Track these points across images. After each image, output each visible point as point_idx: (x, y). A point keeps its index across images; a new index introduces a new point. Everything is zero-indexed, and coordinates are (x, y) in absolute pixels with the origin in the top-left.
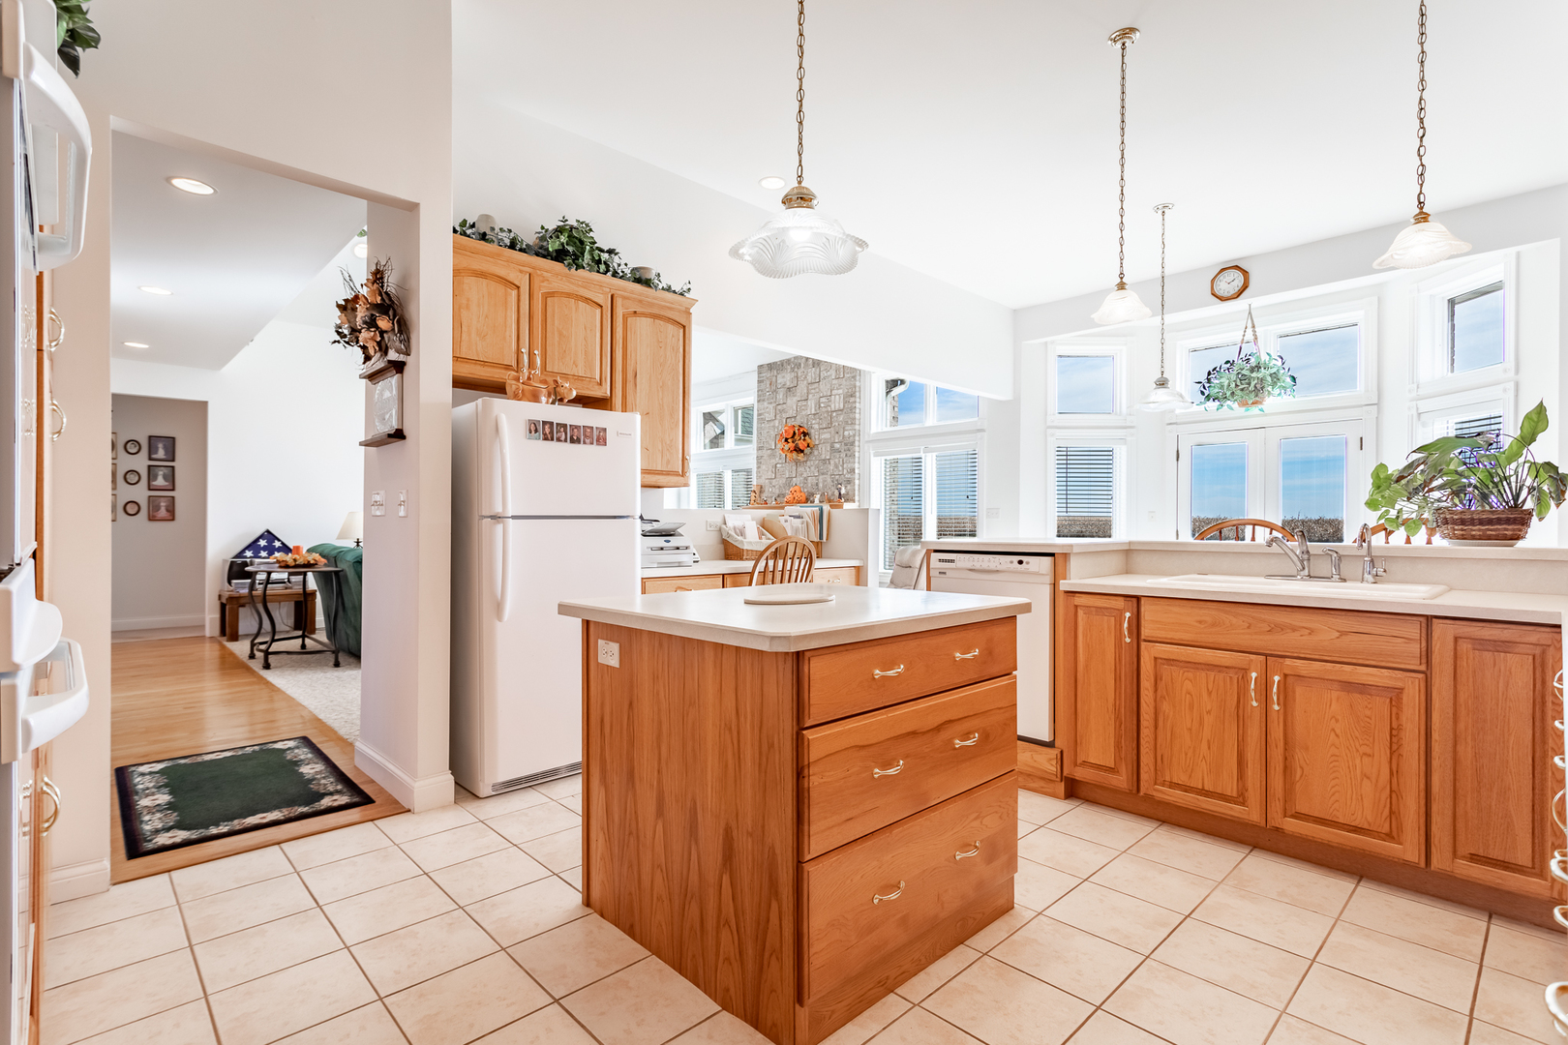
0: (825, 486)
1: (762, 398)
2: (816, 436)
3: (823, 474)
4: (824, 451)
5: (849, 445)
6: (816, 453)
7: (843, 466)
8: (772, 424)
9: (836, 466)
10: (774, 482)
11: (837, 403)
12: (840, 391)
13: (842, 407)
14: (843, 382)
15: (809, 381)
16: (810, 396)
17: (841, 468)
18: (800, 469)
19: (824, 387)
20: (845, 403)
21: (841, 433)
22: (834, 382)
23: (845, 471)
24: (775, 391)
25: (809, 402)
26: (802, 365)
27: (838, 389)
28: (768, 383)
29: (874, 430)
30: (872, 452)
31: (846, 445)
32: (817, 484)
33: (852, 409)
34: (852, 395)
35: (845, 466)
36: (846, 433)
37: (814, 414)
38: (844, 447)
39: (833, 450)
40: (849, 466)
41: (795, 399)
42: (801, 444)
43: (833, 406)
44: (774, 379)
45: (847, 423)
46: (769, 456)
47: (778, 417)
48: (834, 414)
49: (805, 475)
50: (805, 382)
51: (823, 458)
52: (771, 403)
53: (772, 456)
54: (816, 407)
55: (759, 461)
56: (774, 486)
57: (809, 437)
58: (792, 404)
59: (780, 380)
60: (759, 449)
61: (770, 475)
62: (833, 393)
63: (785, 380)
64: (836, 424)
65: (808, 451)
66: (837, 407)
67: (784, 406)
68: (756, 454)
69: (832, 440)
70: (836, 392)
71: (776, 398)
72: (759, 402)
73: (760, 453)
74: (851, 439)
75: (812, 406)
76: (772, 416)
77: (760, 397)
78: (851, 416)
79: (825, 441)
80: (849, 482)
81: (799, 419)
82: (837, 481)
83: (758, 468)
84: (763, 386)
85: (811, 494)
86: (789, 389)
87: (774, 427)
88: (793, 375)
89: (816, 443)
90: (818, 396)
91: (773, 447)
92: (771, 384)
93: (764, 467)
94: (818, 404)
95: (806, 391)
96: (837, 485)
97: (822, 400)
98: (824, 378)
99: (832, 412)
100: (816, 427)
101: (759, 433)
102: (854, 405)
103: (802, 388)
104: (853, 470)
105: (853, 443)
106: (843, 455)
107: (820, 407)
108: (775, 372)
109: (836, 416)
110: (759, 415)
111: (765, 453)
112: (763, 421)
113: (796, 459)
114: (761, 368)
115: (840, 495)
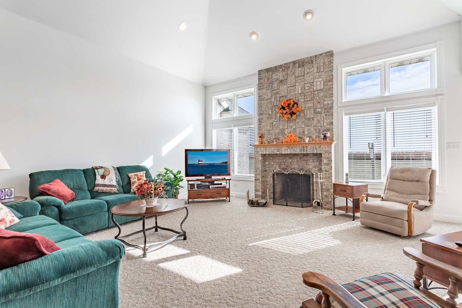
0: (308, 133)
2: (302, 105)
3: (308, 126)
4: (310, 114)
5: (329, 110)
6: (302, 115)
7: (323, 121)
8: (269, 101)
9: (319, 121)
10: (271, 132)
11: (319, 85)
12: (321, 79)
13: (322, 87)
14: (323, 74)
15: (297, 75)
16: (297, 84)
17: (322, 122)
18: (291, 124)
19: (308, 78)
20: (324, 85)
21: (322, 102)
22: (315, 74)
23: (325, 124)
24: (272, 83)
25: (297, 87)
26: (291, 67)
27: (318, 78)
28: (266, 79)
29: (344, 100)
30: (344, 113)
31: (325, 109)
32: (303, 132)
33: (331, 89)
34: (331, 80)
35: (325, 121)
36: (326, 102)
37: (301, 94)
38: (323, 110)
39: (316, 112)
40: (328, 121)
41: (286, 86)
42: (294, 110)
43: (315, 88)
44: (270, 77)
45: (326, 97)
46: (268, 118)
47: (273, 97)
48: (316, 92)
49: (294, 127)
50: (293, 76)
51: (308, 117)
52: (268, 90)
53: (270, 117)
54: (302, 89)
55: (260, 121)
56: (271, 134)
57: (299, 106)
58: (284, 89)
59: (274, 77)
60: (260, 114)
61: (268, 128)
62: (315, 81)
63: (278, 76)
64: (318, 98)
65: (298, 113)
66: (318, 88)
67: (278, 91)
68: (258, 118)
69: (315, 107)
70: (317, 80)
71: (272, 86)
72: (259, 89)
73: (261, 117)
74: (330, 106)
75: (299, 89)
76: (269, 97)
77: (260, 87)
78: (329, 92)
79: (309, 108)
80: (328, 130)
81: (289, 97)
82: (319, 129)
83: (259, 125)
84: (262, 81)
85: (300, 138)
86: (281, 81)
87: (271, 102)
88: (284, 73)
89: (303, 109)
90: (303, 83)
91: (271, 113)
92: (268, 79)
93: (264, 124)
94: (303, 88)
95: (294, 81)
96: (319, 132)
97: (306, 85)
98: (308, 73)
99: (314, 91)
100: (303, 100)
101: (260, 106)
102: (332, 86)
103: (291, 79)
104: (332, 123)
105: (332, 108)
106: (323, 115)
107: (305, 89)
108: (271, 73)
109: (318, 94)
110: (260, 96)
111: (265, 117)
112: (263, 99)
113: (288, 118)
114: (260, 72)
115: (325, 137)
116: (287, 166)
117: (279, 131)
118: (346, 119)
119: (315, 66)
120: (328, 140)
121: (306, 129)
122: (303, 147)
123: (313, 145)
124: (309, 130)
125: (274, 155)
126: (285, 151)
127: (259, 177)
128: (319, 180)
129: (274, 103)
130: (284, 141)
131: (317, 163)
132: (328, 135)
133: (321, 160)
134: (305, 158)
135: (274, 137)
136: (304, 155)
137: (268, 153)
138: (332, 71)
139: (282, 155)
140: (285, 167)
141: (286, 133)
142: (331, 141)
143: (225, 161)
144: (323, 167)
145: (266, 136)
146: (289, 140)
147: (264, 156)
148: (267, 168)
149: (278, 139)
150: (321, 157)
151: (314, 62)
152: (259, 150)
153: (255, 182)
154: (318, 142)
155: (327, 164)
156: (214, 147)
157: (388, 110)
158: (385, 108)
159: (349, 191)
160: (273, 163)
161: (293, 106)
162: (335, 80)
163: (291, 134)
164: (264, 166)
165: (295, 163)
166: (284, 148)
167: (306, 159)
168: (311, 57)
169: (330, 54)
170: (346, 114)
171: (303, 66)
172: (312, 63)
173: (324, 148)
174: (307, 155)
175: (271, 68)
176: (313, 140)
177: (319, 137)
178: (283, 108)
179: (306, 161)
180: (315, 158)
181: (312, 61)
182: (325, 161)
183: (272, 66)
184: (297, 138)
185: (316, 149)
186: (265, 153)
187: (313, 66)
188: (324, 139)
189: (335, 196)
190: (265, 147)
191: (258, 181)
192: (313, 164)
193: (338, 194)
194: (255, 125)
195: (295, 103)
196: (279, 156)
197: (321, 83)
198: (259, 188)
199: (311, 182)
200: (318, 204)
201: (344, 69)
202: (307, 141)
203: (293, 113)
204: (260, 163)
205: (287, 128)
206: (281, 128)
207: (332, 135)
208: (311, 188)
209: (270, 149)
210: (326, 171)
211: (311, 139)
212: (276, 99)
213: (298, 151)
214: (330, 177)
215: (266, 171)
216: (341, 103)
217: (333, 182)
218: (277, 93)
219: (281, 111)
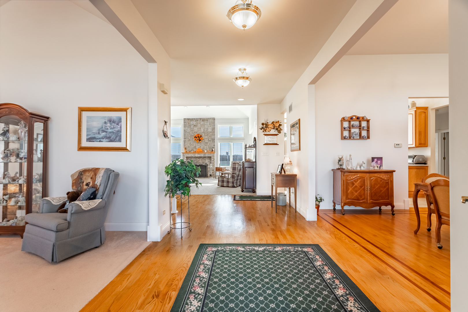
0: (206, 149)
2: (204, 137)
5: (213, 140)
6: (204, 141)
8: (189, 133)
9: (210, 144)
10: (190, 147)
11: (210, 130)
12: (211, 128)
14: (211, 126)
15: (201, 124)
16: (201, 128)
18: (199, 144)
19: (206, 126)
20: (212, 130)
22: (209, 125)
24: (190, 125)
25: (201, 129)
26: (199, 120)
29: (219, 137)
31: (212, 139)
34: (214, 129)
36: (212, 137)
37: (203, 132)
38: (212, 140)
39: (209, 140)
40: (213, 144)
42: (201, 139)
43: (208, 131)
44: (190, 122)
45: (213, 135)
46: (188, 141)
47: (191, 131)
49: (200, 146)
53: (189, 140)
55: (185, 142)
57: (203, 137)
58: (196, 129)
59: (192, 123)
60: (184, 139)
61: (189, 145)
64: (210, 135)
65: (202, 140)
68: (183, 140)
69: (209, 138)
70: (209, 128)
71: (190, 127)
72: (184, 127)
73: (185, 140)
75: (202, 130)
76: (189, 131)
77: (185, 126)
78: (214, 133)
79: (206, 138)
80: (213, 148)
81: (198, 133)
83: (184, 143)
84: (185, 124)
85: (203, 150)
86: (195, 125)
87: (190, 134)
88: (196, 122)
90: (204, 128)
91: (190, 138)
92: (188, 123)
94: (204, 130)
96: (210, 148)
98: (206, 124)
99: (208, 132)
100: (204, 135)
101: (185, 135)
102: (214, 131)
103: (199, 125)
104: (215, 145)
105: (214, 139)
106: (212, 142)
109: (210, 133)
110: (184, 130)
111: (187, 140)
112: (186, 132)
113: (198, 142)
114: (185, 119)
116: (197, 162)
117: (193, 147)
118: (219, 144)
119: (209, 122)
121: (205, 147)
122: (204, 154)
123: (208, 153)
124: (206, 147)
126: (197, 155)
128: (210, 166)
130: (196, 151)
132: (213, 150)
133: (211, 159)
134: (204, 158)
135: (191, 149)
136: (204, 157)
138: (215, 125)
139: (195, 157)
141: (197, 148)
142: (214, 152)
145: (187, 149)
146: (198, 151)
147: (187, 157)
149: (193, 150)
150: (211, 158)
151: (208, 121)
152: (185, 155)
154: (210, 152)
155: (213, 161)
157: (232, 142)
159: (220, 169)
161: (200, 137)
163: (199, 149)
165: (201, 161)
166: (196, 154)
168: (207, 118)
169: (214, 119)
170: (219, 142)
171: (204, 121)
173: (212, 155)
174: (205, 157)
175: (190, 119)
176: (208, 151)
177: (210, 150)
178: (196, 137)
180: (208, 158)
182: (212, 159)
183: (191, 118)
185: (209, 155)
186: (188, 156)
190: (188, 153)
192: (208, 161)
193: (217, 171)
194: (182, 143)
195: (201, 136)
199: (207, 168)
200: (210, 175)
201: (218, 125)
202: (206, 152)
203: (200, 140)
205: (197, 146)
206: (195, 145)
207: (215, 150)
208: (207, 170)
209: (190, 155)
210: (213, 163)
212: (192, 132)
213: (202, 155)
214: (214, 165)
216: (218, 138)
217: (215, 167)
218: (193, 130)
219: (195, 139)
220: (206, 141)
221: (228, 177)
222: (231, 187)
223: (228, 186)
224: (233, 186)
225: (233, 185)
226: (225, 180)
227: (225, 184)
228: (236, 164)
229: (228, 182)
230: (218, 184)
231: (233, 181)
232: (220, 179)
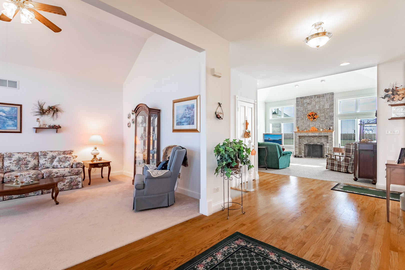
0: (322, 127)
1: (298, 106)
2: (319, 114)
3: (322, 124)
5: (332, 117)
6: (319, 119)
7: (329, 122)
9: (327, 122)
10: (303, 126)
11: (327, 106)
12: (328, 104)
13: (329, 108)
14: (329, 102)
15: (316, 101)
16: (316, 105)
17: (328, 122)
18: (313, 123)
19: (322, 103)
20: (330, 107)
21: (329, 114)
22: (325, 102)
23: (330, 123)
24: (304, 104)
25: (316, 107)
26: (313, 98)
27: (326, 103)
32: (319, 126)
33: (333, 108)
34: (333, 105)
35: (330, 122)
36: (330, 114)
37: (318, 110)
38: (329, 117)
39: (325, 118)
41: (311, 106)
42: (315, 117)
43: (325, 108)
44: (303, 101)
45: (330, 112)
46: (301, 120)
47: (304, 110)
48: (326, 109)
49: (315, 124)
50: (314, 102)
51: (322, 120)
52: (302, 107)
53: (302, 119)
54: (319, 108)
55: (297, 121)
56: (303, 127)
57: (317, 115)
58: (309, 107)
59: (305, 101)
60: (297, 118)
61: (301, 124)
62: (325, 104)
63: (307, 101)
64: (326, 112)
65: (317, 118)
66: (327, 108)
67: (307, 107)
68: (296, 119)
69: (325, 116)
70: (326, 104)
71: (304, 105)
72: (297, 106)
73: (298, 119)
74: (332, 115)
75: (317, 107)
76: (302, 110)
77: (297, 105)
78: (332, 110)
79: (322, 116)
80: (331, 126)
81: (312, 111)
82: (327, 125)
84: (298, 103)
85: (318, 129)
86: (308, 103)
87: (303, 113)
88: (310, 100)
89: (319, 116)
90: (319, 105)
91: (303, 117)
92: (301, 102)
93: (299, 122)
95: (315, 104)
96: (327, 127)
97: (321, 106)
98: (322, 101)
100: (319, 112)
101: (297, 114)
102: (333, 107)
103: (313, 103)
104: (333, 123)
105: (333, 116)
106: (329, 119)
107: (320, 108)
108: (303, 99)
109: (326, 110)
110: (297, 110)
111: (300, 119)
112: (299, 111)
113: (312, 120)
114: (297, 98)
115: (330, 129)
117: (307, 125)
118: (339, 121)
119: (325, 98)
120: (331, 130)
121: (321, 125)
122: (320, 133)
123: (324, 132)
124: (322, 126)
125: (305, 136)
126: (310, 134)
127: (297, 146)
128: (327, 146)
129: (304, 113)
130: (310, 130)
131: (326, 140)
132: (331, 128)
133: (328, 139)
135: (304, 128)
136: (320, 136)
137: (302, 135)
138: (333, 101)
139: (309, 136)
140: (310, 141)
141: (311, 126)
142: (332, 131)
143: (280, 139)
144: (329, 141)
145: (300, 127)
146: (313, 130)
147: (299, 136)
148: (301, 142)
149: (307, 129)
150: (328, 137)
151: (325, 97)
152: (297, 134)
153: (295, 148)
154: (327, 131)
155: (331, 140)
156: (271, 132)
157: (358, 118)
158: (357, 118)
159: (340, 150)
160: (304, 140)
161: (315, 115)
162: (334, 105)
163: (313, 127)
164: (299, 141)
165: (315, 140)
166: (310, 133)
167: (321, 138)
168: (323, 94)
169: (332, 94)
170: (339, 119)
171: (319, 98)
172: (324, 97)
173: (329, 134)
174: (321, 136)
177: (327, 128)
178: (310, 116)
179: (321, 139)
180: (325, 137)
181: (324, 96)
182: (329, 139)
183: (304, 96)
184: (317, 129)
185: (326, 134)
186: (300, 135)
187: (324, 98)
188: (329, 130)
189: (334, 153)
190: (301, 132)
191: (296, 148)
192: (324, 140)
193: (335, 152)
194: (294, 122)
195: (315, 114)
196: (307, 137)
197: (328, 106)
198: (298, 150)
199: (323, 148)
200: (327, 156)
201: (338, 100)
202: (321, 130)
203: (315, 118)
204: (298, 140)
205: (311, 124)
206: (308, 124)
207: (333, 128)
208: (323, 150)
209: (303, 134)
210: (330, 143)
211: (323, 130)
213: (317, 135)
214: (332, 145)
215: (300, 143)
216: (338, 114)
217: (334, 147)
218: (306, 109)
219: (308, 117)
220: (322, 119)
221: (340, 160)
222: (343, 172)
223: (339, 170)
224: (346, 172)
225: (346, 170)
226: (336, 163)
227: (336, 168)
228: (350, 145)
229: (339, 166)
230: (327, 167)
231: (347, 165)
232: (328, 162)
